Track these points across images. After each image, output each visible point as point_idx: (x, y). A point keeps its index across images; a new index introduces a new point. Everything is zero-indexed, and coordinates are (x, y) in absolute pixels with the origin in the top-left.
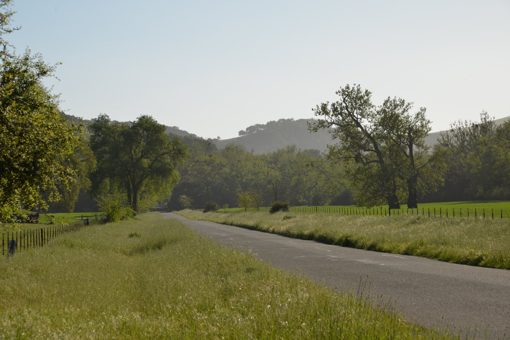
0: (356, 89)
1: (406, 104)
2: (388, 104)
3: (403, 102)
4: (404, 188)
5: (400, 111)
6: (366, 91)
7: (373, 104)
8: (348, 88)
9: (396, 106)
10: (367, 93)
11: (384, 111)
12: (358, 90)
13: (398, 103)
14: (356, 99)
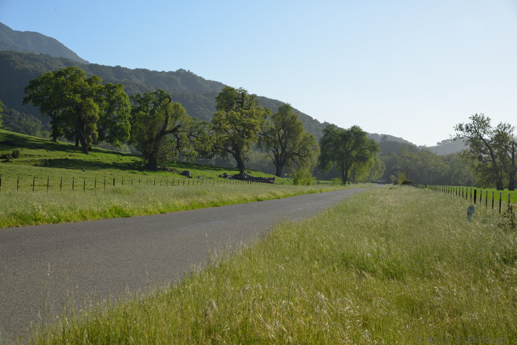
0: (481, 116)
1: (512, 127)
2: (501, 127)
3: (510, 126)
4: (507, 178)
5: (508, 131)
6: (488, 118)
7: (491, 126)
8: (476, 115)
9: (505, 128)
10: (488, 119)
11: (498, 130)
12: (483, 117)
13: (507, 126)
14: (481, 122)
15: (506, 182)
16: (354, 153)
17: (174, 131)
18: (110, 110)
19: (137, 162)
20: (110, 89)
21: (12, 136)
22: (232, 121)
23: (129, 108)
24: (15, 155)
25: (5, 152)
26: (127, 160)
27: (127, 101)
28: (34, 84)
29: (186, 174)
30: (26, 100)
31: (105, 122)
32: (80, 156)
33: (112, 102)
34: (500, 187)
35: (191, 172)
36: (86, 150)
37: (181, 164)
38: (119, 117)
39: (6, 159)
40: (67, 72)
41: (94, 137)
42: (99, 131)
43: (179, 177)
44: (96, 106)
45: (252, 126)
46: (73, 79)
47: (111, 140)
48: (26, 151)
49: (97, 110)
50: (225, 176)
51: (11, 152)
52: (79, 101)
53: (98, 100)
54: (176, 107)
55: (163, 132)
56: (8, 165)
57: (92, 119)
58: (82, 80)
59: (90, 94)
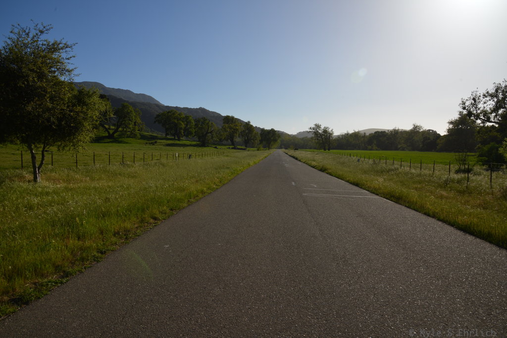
0: (318, 124)
1: (329, 128)
2: (325, 128)
5: (327, 129)
6: (320, 125)
7: (321, 128)
8: (316, 124)
14: (318, 126)
15: (327, 147)
16: (272, 138)
17: (211, 132)
18: (187, 125)
19: (198, 144)
20: (187, 118)
21: (151, 135)
22: (231, 128)
23: (194, 124)
24: (156, 142)
25: (152, 142)
26: (194, 143)
27: (193, 121)
28: (158, 116)
29: (216, 147)
30: (155, 122)
31: (185, 130)
32: (178, 142)
33: (187, 122)
34: (325, 150)
35: (218, 147)
36: (179, 140)
37: (214, 144)
38: (190, 128)
39: (153, 144)
40: (171, 111)
41: (182, 135)
42: (184, 133)
43: (214, 149)
44: (182, 124)
45: (237, 130)
46: (174, 114)
47: (187, 136)
48: (159, 141)
49: (183, 125)
50: (229, 148)
51: (154, 141)
52: (176, 122)
53: (183, 122)
54: (212, 123)
55: (207, 133)
56: (153, 146)
57: (181, 128)
58: (177, 114)
59: (180, 119)
